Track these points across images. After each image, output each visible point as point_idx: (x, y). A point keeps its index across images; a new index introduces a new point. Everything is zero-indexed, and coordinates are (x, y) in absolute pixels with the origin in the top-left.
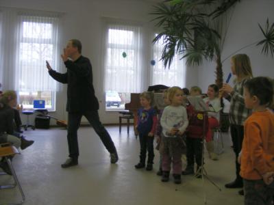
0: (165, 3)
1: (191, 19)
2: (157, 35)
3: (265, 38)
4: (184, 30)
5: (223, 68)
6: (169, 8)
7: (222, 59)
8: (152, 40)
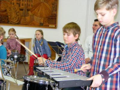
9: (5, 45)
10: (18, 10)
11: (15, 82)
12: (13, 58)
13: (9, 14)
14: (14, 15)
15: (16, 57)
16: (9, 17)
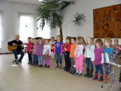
0: (41, 7)
1: (51, 12)
2: (39, 18)
3: (76, 19)
4: (49, 16)
5: (62, 30)
6: (42, 9)
7: (62, 27)
8: (37, 20)
9: (112, 48)
10: (118, 30)
11: (116, 65)
12: (116, 53)
13: (114, 33)
14: (116, 33)
15: (117, 52)
16: (114, 34)
